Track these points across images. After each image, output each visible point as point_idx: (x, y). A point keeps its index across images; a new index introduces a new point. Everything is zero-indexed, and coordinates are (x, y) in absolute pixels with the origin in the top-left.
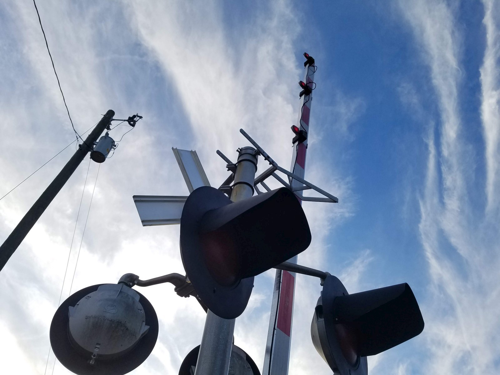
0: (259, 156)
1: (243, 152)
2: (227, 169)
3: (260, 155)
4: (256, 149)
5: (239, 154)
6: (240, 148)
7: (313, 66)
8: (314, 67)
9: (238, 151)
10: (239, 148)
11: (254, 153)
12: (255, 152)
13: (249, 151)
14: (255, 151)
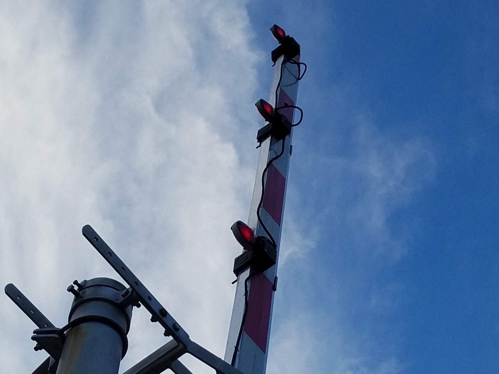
0: (135, 308)
1: (88, 293)
2: (35, 343)
3: (139, 306)
4: (127, 286)
5: (75, 300)
6: (79, 282)
7: (295, 63)
8: (299, 64)
9: (71, 289)
10: (76, 282)
11: (121, 299)
12: (123, 296)
13: (108, 293)
14: (123, 292)
